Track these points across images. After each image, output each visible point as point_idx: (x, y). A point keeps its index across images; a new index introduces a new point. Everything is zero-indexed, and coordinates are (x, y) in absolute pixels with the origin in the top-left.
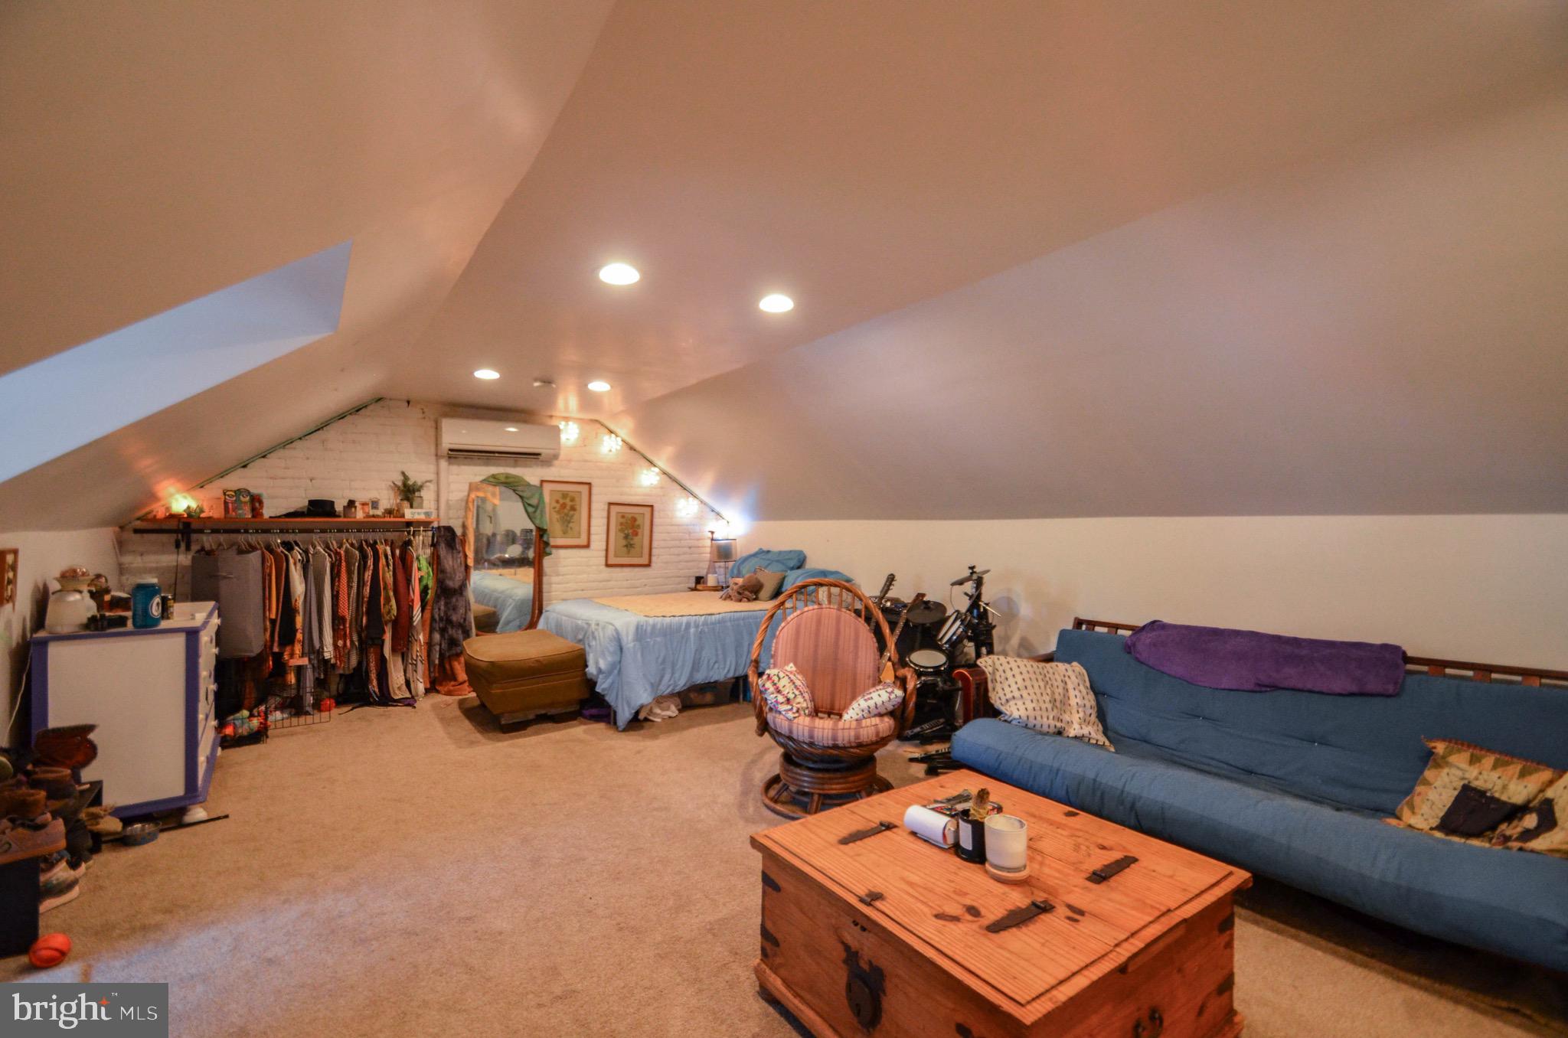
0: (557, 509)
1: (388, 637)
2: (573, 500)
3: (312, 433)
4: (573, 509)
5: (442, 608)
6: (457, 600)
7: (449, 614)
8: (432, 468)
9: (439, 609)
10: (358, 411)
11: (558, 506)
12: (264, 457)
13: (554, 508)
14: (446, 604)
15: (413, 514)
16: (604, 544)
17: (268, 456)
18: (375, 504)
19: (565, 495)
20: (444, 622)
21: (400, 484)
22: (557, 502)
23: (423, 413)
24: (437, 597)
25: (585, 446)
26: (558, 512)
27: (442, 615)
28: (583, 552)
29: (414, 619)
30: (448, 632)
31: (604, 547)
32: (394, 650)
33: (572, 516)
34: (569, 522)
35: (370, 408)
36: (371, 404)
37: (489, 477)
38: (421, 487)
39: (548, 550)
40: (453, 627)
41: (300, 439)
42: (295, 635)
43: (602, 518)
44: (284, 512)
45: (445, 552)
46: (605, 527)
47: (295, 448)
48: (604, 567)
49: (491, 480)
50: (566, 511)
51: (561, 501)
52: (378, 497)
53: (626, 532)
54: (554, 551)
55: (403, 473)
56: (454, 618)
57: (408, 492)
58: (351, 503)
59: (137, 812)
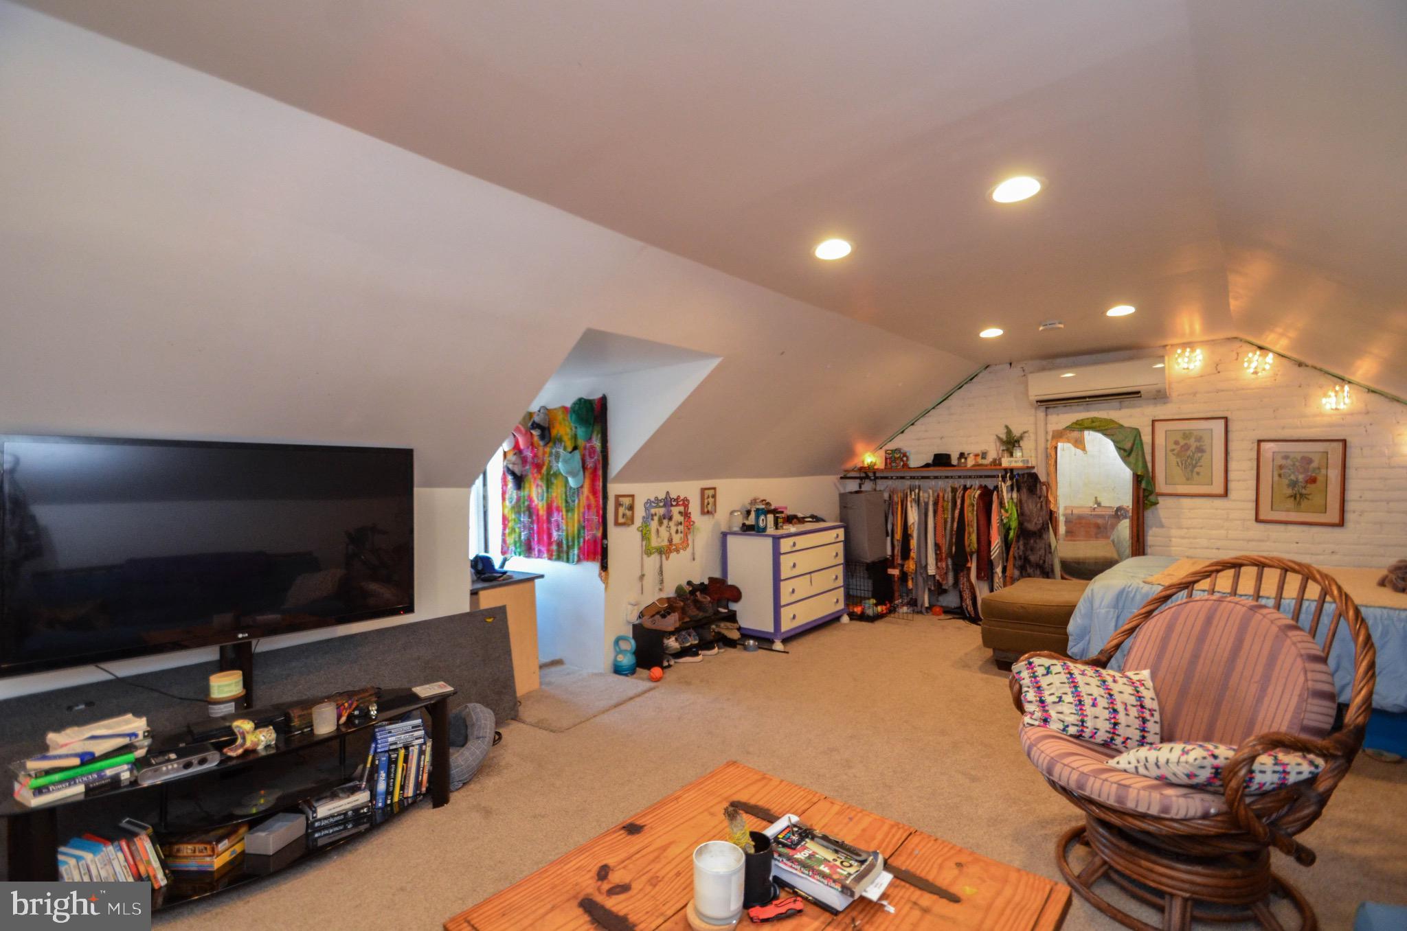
0: (1175, 452)
1: (973, 566)
2: (1199, 439)
3: (940, 403)
4: (1200, 450)
5: (1021, 547)
6: (1035, 542)
7: (1027, 554)
8: (1032, 419)
9: (1018, 548)
10: (971, 379)
11: (1177, 448)
12: (913, 424)
13: (1173, 450)
14: (1025, 545)
15: (1011, 462)
16: (1254, 493)
17: (915, 423)
18: (984, 455)
19: (1187, 435)
20: (1023, 560)
21: (1004, 437)
22: (1176, 443)
23: (1024, 371)
24: (1018, 537)
25: (1219, 372)
26: (1178, 455)
27: (1021, 553)
28: (1219, 503)
29: (992, 553)
30: (1026, 570)
31: (1254, 498)
32: (979, 577)
33: (1200, 458)
34: (1195, 467)
35: (980, 375)
36: (981, 372)
37: (1073, 423)
38: (1021, 438)
39: (1152, 498)
40: (1031, 566)
41: (934, 408)
42: (909, 553)
43: (1250, 460)
44: (923, 463)
45: (1025, 496)
46: (1255, 472)
47: (930, 416)
48: (1254, 522)
49: (1074, 426)
50: (1189, 453)
51: (1182, 442)
52: (987, 448)
53: (1293, 477)
54: (1161, 499)
55: (1007, 427)
56: (1033, 558)
57: (1011, 443)
58: (962, 455)
59: (754, 634)
